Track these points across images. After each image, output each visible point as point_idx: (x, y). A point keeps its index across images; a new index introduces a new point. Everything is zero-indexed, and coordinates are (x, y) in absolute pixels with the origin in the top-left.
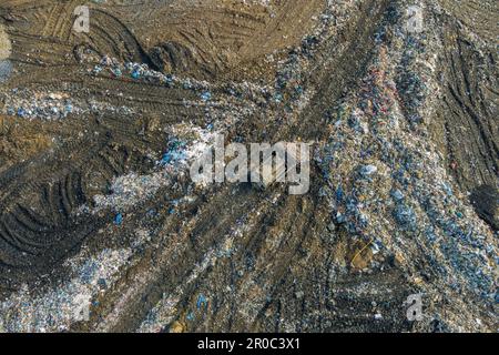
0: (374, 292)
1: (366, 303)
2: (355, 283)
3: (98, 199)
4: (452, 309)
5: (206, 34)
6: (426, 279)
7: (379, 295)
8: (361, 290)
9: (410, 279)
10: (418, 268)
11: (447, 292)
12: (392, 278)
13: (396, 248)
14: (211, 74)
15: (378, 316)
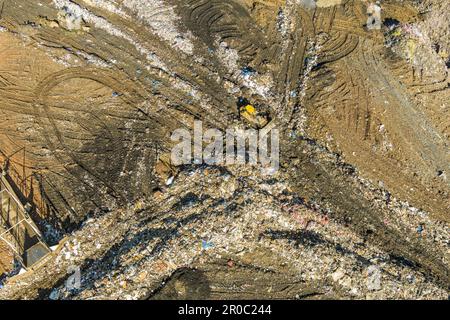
0: (138, 174)
1: (132, 167)
2: (147, 163)
3: (225, 44)
4: (112, 225)
5: (345, 97)
6: (138, 212)
7: (135, 176)
8: (141, 166)
9: (142, 200)
10: (149, 208)
11: (126, 224)
12: (145, 188)
13: (166, 195)
14: (311, 97)
15: (122, 174)
